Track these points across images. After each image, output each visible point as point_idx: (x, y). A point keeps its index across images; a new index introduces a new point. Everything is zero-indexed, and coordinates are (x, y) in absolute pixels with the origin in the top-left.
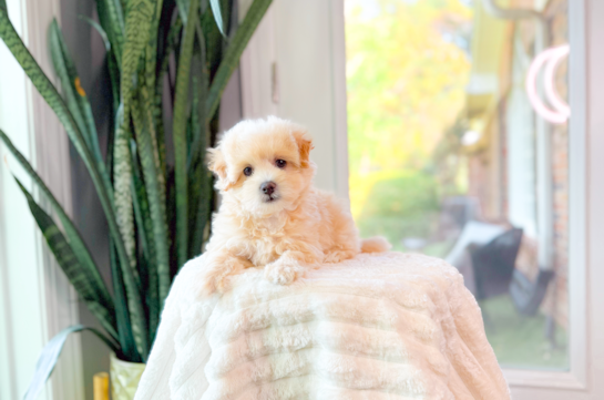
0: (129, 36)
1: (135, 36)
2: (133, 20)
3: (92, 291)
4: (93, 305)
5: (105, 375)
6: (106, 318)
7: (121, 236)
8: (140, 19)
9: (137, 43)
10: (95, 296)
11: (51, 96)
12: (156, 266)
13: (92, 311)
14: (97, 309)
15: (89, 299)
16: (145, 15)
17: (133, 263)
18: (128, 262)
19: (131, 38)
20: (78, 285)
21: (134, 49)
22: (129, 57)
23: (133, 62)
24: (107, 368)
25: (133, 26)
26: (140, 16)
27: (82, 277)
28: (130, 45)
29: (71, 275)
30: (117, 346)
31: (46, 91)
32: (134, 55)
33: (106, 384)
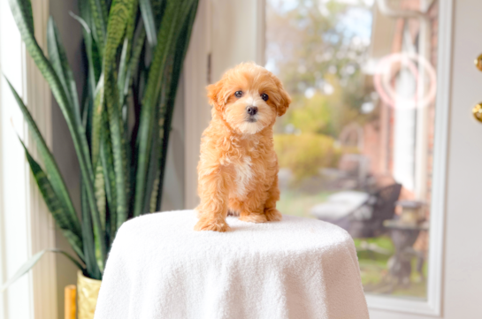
1: (114, 33)
2: (114, 22)
3: (67, 222)
4: (67, 233)
5: (73, 287)
6: (77, 243)
8: (119, 22)
9: (115, 39)
10: (69, 226)
12: (116, 207)
13: (66, 238)
14: (70, 236)
15: (65, 228)
16: (122, 18)
19: (111, 35)
20: (57, 217)
21: (112, 43)
23: (112, 53)
24: (75, 282)
25: (113, 27)
26: (120, 19)
27: (60, 211)
29: (53, 209)
30: (84, 266)
32: (112, 48)
33: (74, 294)
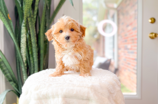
0: (26, 2)
1: (28, 3)
3: (11, 79)
4: (12, 83)
6: (15, 86)
7: (22, 56)
9: (29, 5)
10: (12, 80)
11: (3, 19)
13: (11, 85)
14: (13, 84)
15: (10, 81)
17: (26, 65)
18: (24, 64)
19: (27, 3)
20: (7, 77)
21: (28, 6)
22: (26, 9)
23: (27, 10)
27: (8, 74)
28: (27, 5)
29: (5, 74)
31: (2, 17)
32: (28, 8)
